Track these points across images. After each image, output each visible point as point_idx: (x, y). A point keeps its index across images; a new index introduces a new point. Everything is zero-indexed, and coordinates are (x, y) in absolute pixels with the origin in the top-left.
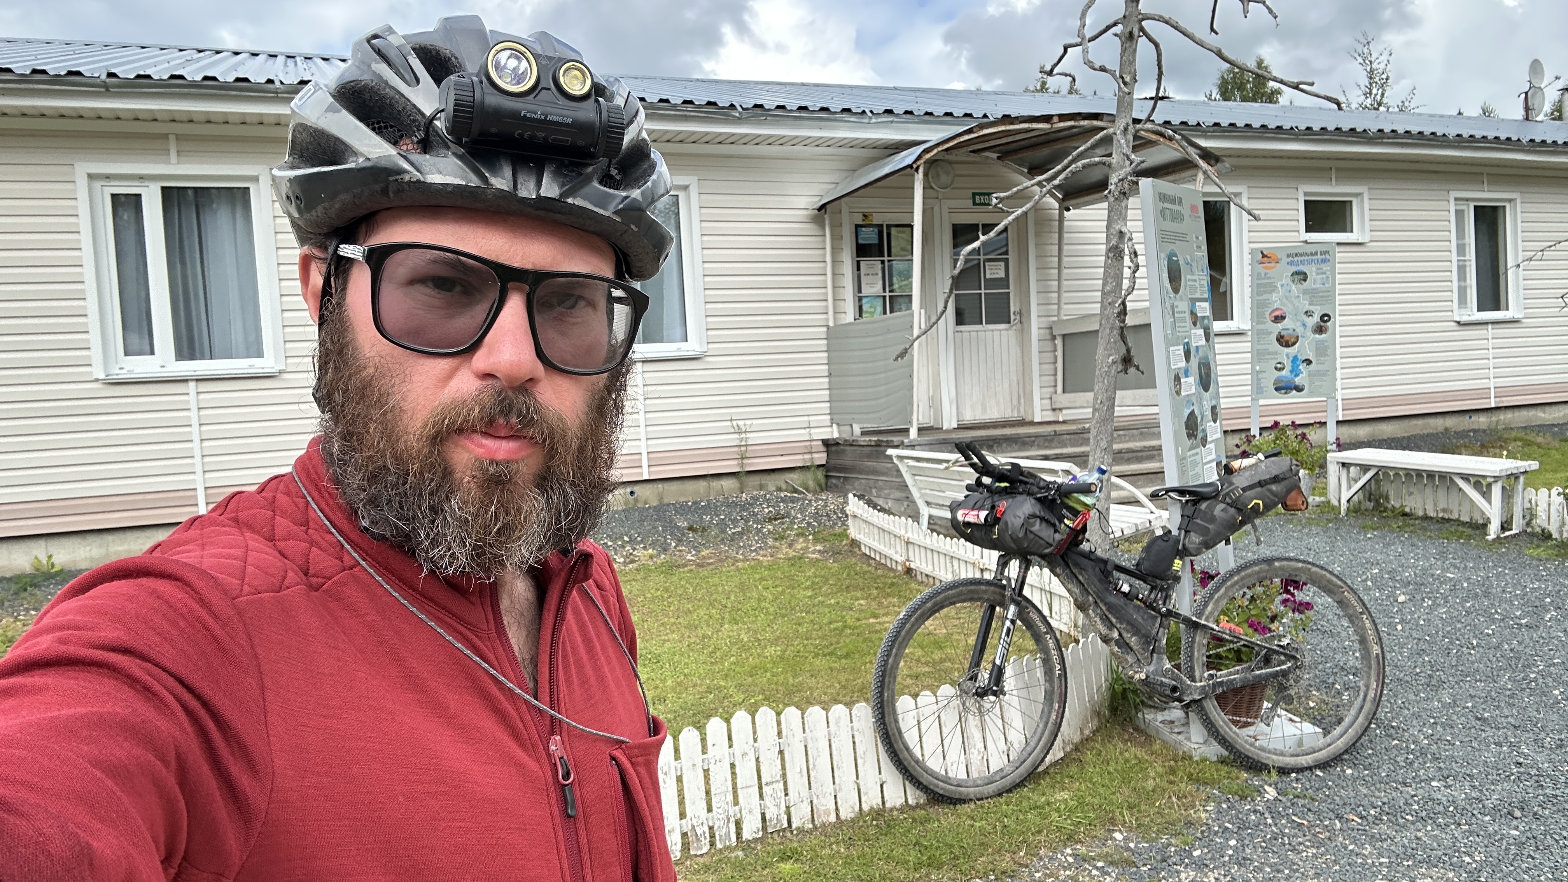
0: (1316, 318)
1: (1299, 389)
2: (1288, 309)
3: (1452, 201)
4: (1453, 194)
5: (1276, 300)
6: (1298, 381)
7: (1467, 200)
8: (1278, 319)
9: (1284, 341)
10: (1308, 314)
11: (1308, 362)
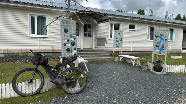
0: (121, 39)
1: (118, 47)
2: (118, 38)
4: (148, 26)
5: (117, 36)
6: (118, 46)
7: (150, 26)
8: (117, 39)
9: (117, 41)
10: (120, 38)
11: (120, 44)
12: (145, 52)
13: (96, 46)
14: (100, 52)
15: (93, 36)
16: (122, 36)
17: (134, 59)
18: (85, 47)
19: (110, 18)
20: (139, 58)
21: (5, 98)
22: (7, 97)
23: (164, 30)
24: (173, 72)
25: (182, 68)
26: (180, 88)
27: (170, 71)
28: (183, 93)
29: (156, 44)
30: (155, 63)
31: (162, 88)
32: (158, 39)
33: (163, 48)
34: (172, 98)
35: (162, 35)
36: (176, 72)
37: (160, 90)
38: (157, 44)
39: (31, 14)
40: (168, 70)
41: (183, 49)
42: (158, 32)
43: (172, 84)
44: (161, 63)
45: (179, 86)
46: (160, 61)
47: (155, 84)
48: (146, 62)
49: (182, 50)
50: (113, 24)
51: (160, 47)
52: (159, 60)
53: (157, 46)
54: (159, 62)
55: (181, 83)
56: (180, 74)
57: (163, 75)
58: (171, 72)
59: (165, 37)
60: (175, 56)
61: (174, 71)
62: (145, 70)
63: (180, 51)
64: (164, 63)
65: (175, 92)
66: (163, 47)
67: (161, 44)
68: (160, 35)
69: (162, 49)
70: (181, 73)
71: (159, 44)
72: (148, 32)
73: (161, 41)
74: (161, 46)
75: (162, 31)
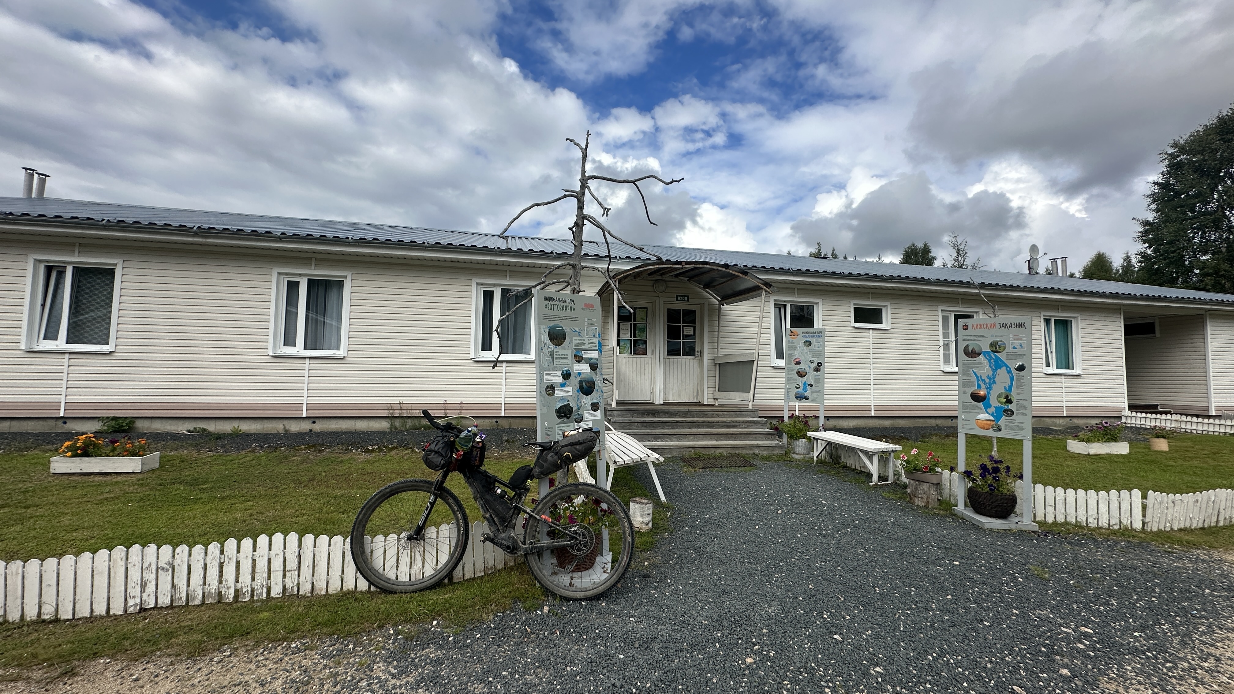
0: (815, 364)
1: (807, 398)
2: (802, 359)
3: (940, 311)
4: (940, 308)
5: (797, 354)
6: (806, 394)
7: (950, 311)
8: (798, 363)
9: (801, 374)
10: (812, 362)
11: (811, 385)
12: (939, 422)
13: (718, 394)
14: (731, 416)
15: (702, 353)
16: (820, 353)
17: (874, 453)
18: (671, 399)
19: (768, 284)
20: (898, 448)
21: (324, 592)
22: (331, 591)
23: (1004, 326)
24: (1078, 525)
25: (1125, 506)
26: (1119, 615)
27: (1061, 519)
28: (1135, 652)
29: (974, 389)
30: (977, 473)
31: (1010, 606)
32: (980, 365)
33: (1011, 407)
34: (1065, 672)
35: (996, 347)
36: (1093, 523)
37: (997, 620)
38: (979, 387)
39: (482, 284)
40: (1050, 509)
41: (1132, 408)
42: (979, 332)
43: (1065, 592)
44: (1003, 474)
45: (1107, 604)
46: (1001, 467)
47: (972, 580)
48: (931, 470)
49: (1127, 412)
50: (785, 306)
51: (994, 401)
52: (996, 462)
53: (976, 398)
54: (996, 470)
55: (1121, 586)
56: (1114, 533)
57: (1021, 534)
58: (1066, 523)
59: (1014, 356)
60: (1088, 441)
61: (1082, 518)
62: (926, 507)
63: (1120, 417)
64: (1021, 477)
65: (1087, 636)
66: (1009, 401)
67: (998, 389)
68: (986, 348)
69: (1006, 411)
70: (1126, 529)
71: (989, 388)
72: (946, 335)
73: (994, 376)
74: (1000, 396)
75: (997, 331)
